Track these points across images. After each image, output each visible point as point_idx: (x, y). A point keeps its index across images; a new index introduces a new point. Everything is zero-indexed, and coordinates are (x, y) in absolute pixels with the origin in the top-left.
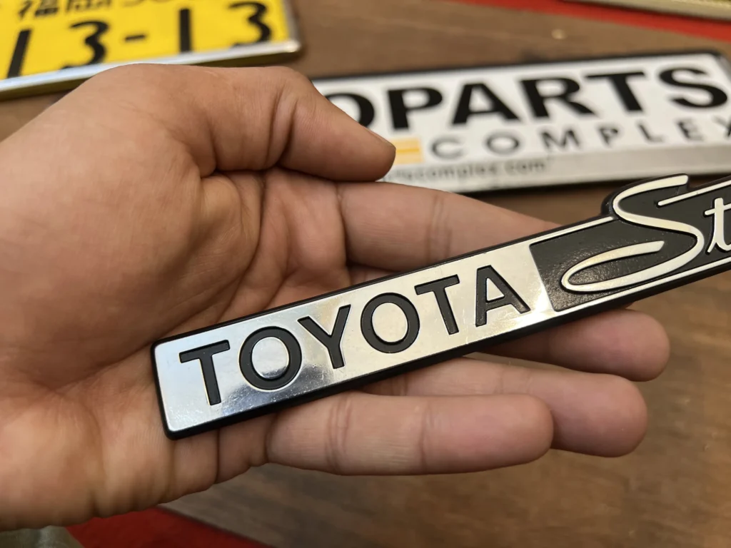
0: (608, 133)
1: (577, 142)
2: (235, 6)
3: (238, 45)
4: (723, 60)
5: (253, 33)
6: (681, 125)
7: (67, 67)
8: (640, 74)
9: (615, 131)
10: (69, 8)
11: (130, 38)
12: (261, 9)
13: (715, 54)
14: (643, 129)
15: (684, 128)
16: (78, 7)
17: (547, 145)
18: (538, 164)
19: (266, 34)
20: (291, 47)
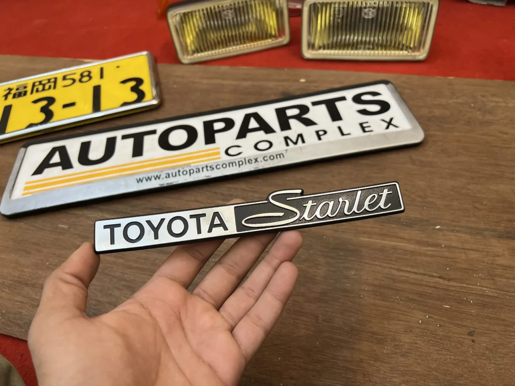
0: (321, 133)
1: (303, 141)
2: (124, 82)
3: (125, 104)
4: (390, 85)
5: (134, 96)
6: (361, 125)
7: (31, 125)
8: (343, 99)
9: (325, 132)
10: (32, 93)
11: (65, 106)
12: (139, 81)
13: (386, 82)
14: (340, 128)
15: (362, 127)
16: (37, 91)
17: (287, 144)
18: (280, 155)
19: (141, 96)
20: (155, 102)
